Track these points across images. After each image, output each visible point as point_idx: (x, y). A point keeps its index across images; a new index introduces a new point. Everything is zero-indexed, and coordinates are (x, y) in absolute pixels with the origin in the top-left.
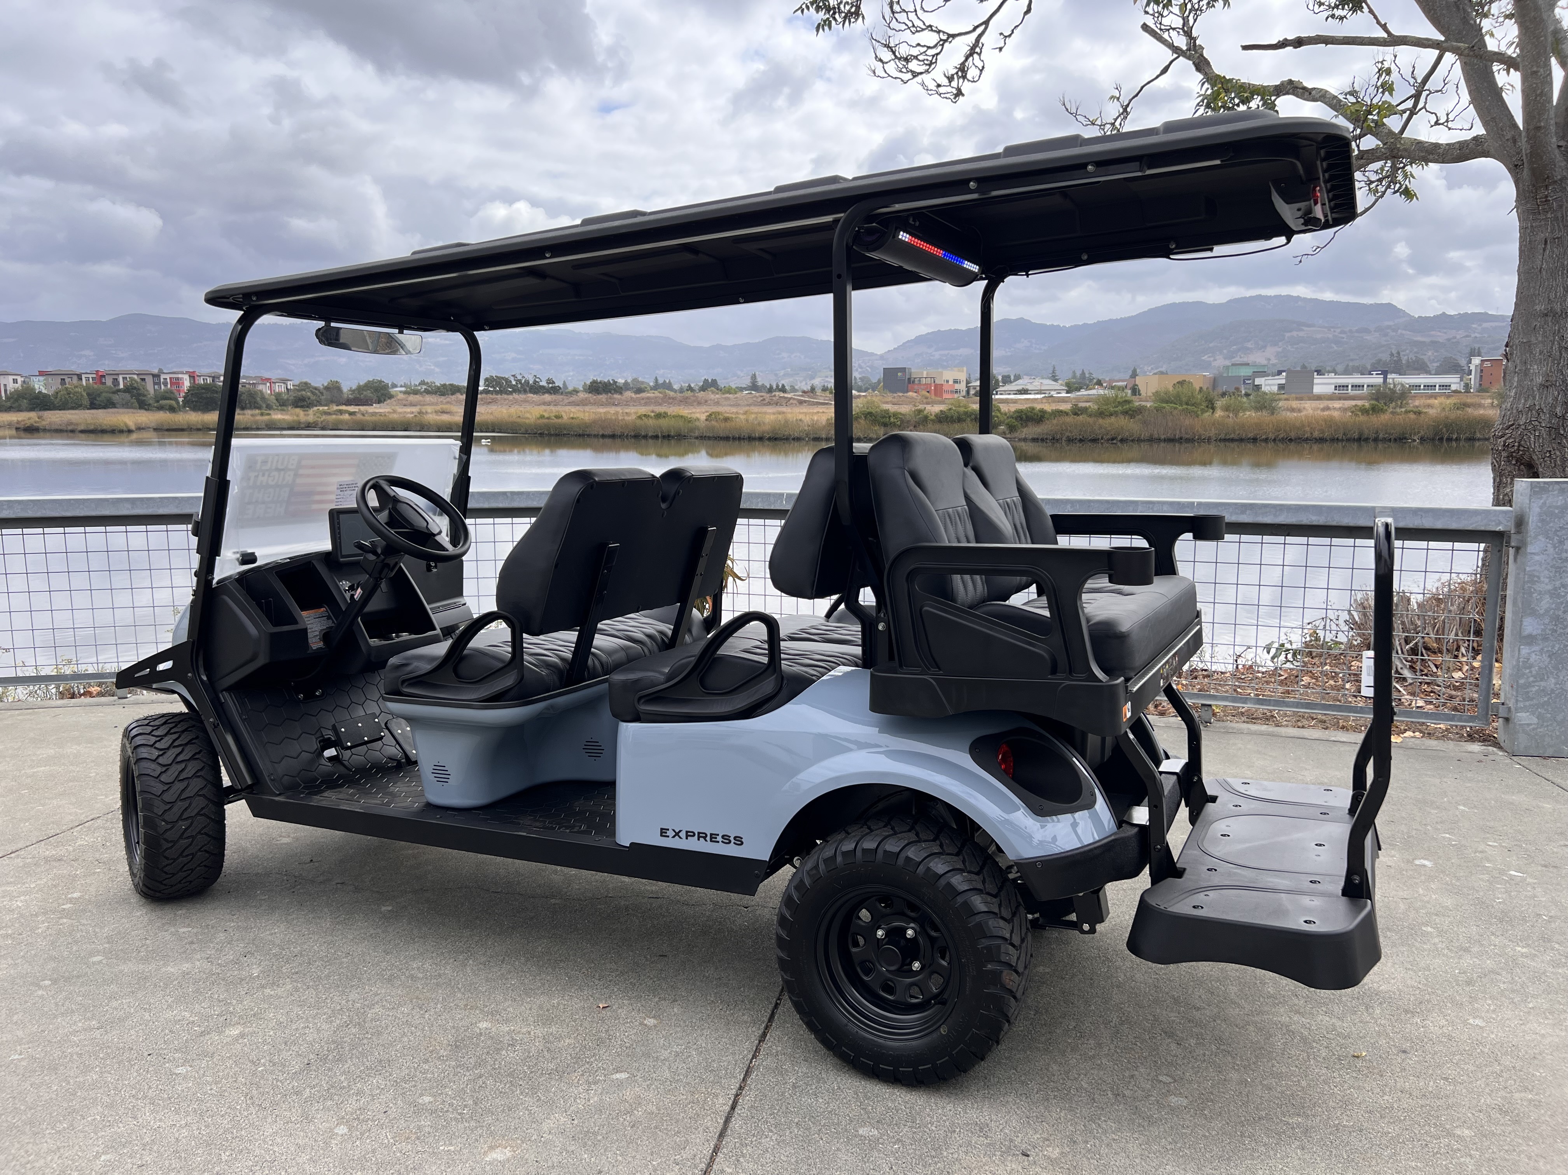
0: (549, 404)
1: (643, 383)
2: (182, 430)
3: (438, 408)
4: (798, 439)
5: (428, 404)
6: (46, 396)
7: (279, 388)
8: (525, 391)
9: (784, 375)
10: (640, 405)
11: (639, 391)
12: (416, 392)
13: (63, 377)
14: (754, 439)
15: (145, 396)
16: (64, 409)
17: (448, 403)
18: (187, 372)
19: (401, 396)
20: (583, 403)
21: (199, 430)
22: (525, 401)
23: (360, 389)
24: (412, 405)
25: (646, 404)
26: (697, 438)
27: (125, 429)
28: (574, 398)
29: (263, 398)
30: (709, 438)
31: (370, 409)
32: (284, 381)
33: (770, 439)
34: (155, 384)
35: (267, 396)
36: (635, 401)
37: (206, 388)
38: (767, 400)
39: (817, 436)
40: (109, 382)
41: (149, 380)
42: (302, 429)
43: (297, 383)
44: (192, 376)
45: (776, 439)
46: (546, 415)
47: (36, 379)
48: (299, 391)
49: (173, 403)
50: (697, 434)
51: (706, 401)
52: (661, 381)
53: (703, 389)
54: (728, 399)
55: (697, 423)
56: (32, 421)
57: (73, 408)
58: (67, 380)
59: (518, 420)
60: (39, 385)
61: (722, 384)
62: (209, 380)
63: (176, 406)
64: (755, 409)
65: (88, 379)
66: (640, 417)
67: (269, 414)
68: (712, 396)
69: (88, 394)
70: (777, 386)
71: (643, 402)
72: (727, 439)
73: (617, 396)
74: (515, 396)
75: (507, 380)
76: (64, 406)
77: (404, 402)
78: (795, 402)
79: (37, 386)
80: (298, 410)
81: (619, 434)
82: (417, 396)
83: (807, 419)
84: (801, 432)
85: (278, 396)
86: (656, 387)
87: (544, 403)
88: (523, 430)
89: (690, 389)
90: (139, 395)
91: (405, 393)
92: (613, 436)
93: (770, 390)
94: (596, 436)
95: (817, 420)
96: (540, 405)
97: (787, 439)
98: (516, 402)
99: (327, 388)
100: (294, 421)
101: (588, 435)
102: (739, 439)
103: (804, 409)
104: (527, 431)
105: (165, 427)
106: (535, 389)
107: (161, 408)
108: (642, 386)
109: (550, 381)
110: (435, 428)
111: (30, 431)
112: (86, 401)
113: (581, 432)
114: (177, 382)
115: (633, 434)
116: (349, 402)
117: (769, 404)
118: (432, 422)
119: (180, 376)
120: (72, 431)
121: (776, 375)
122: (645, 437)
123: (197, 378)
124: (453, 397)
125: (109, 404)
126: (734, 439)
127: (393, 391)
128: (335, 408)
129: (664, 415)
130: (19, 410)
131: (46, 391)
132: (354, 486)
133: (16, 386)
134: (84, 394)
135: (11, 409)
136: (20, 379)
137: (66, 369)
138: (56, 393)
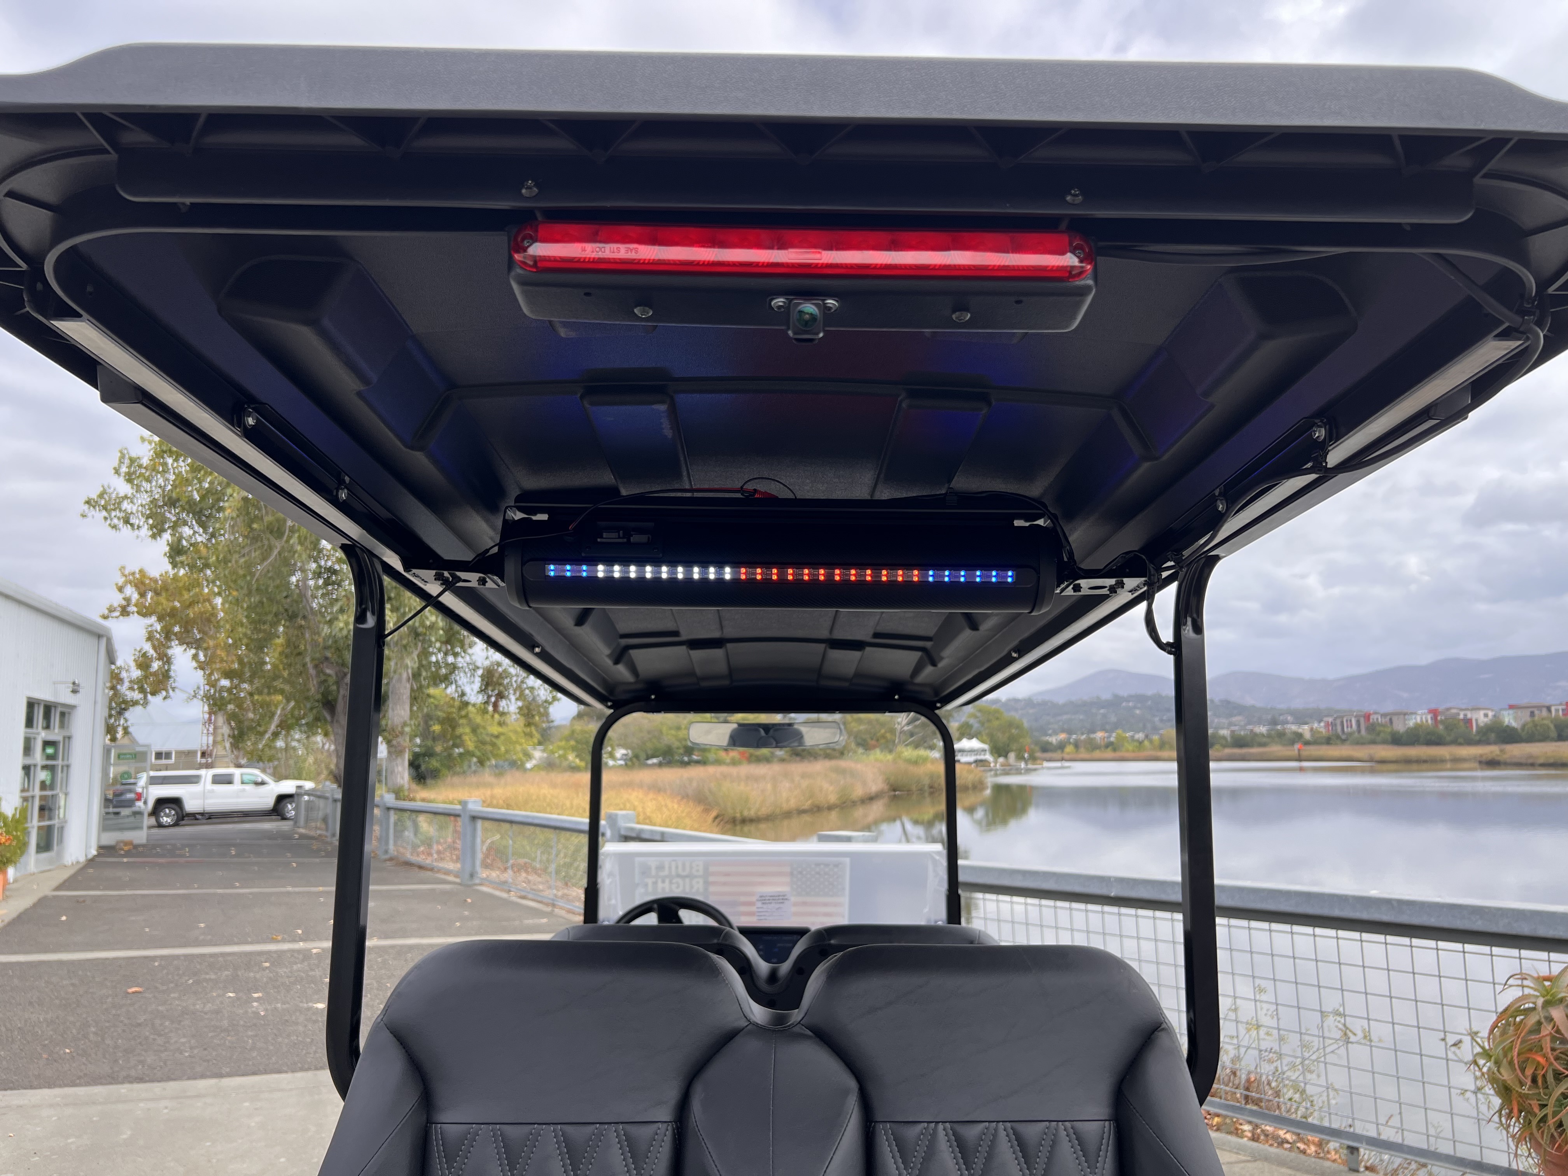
6: (1513, 729)
13: (1532, 709)
16: (1531, 742)
47: (1505, 713)
56: (1494, 754)
57: (1540, 741)
58: (1537, 712)
60: (1509, 719)
65: (1557, 711)
69: (1556, 726)
76: (1529, 739)
79: (1506, 720)
111: (1492, 763)
112: (1554, 734)
130: (1488, 743)
131: (1514, 724)
132: (781, 899)
133: (1486, 720)
134: (1552, 726)
135: (1478, 743)
136: (1490, 714)
137: (1535, 702)
138: (1524, 726)
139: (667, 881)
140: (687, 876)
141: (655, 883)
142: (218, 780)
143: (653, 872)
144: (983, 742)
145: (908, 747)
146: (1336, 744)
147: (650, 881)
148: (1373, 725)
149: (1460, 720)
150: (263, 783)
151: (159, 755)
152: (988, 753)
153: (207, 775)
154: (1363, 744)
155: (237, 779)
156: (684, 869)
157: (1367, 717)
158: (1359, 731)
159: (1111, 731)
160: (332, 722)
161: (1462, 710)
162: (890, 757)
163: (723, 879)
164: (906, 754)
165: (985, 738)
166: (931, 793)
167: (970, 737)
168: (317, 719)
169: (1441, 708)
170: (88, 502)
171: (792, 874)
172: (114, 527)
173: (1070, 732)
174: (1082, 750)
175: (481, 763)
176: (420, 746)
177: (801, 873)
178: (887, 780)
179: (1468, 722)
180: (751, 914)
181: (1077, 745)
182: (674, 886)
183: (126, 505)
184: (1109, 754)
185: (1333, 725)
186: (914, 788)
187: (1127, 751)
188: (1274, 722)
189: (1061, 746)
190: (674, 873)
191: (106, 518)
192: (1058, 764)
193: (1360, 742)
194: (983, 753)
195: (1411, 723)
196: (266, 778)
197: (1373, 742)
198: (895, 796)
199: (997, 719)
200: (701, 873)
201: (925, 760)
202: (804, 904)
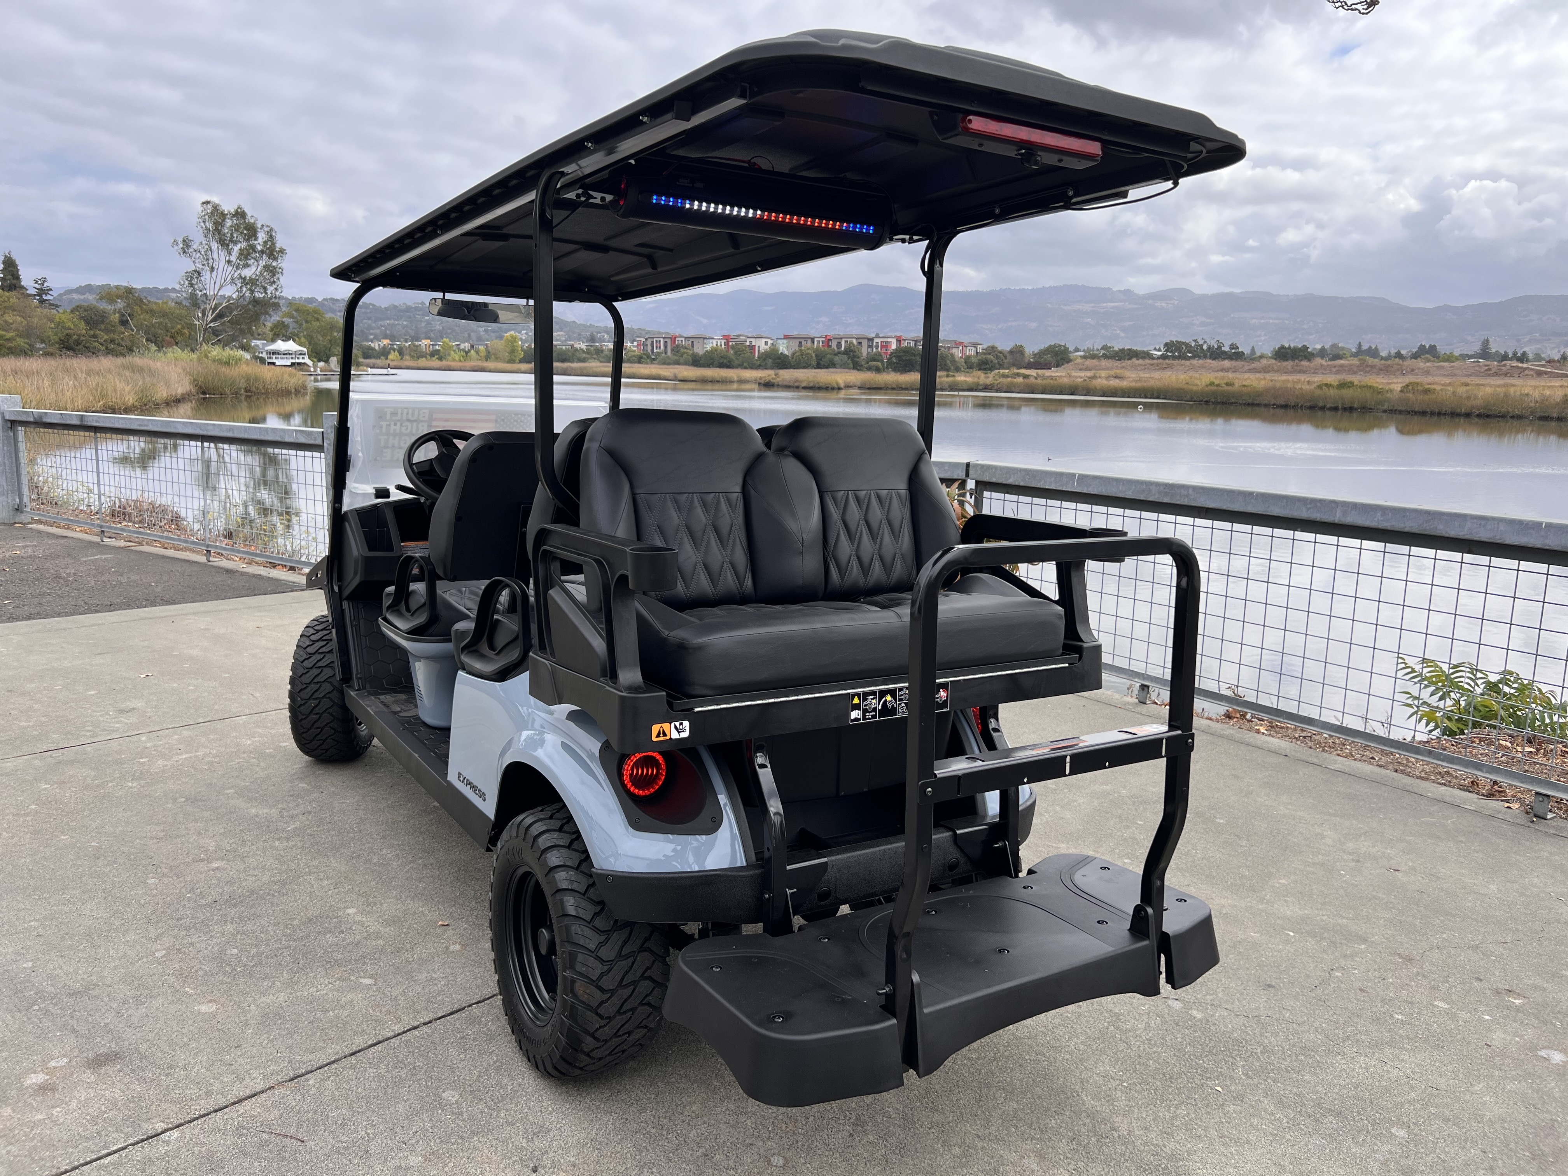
0: (1227, 370)
1: (1343, 348)
2: (880, 389)
3: (1112, 373)
4: (1520, 417)
5: (1103, 369)
6: (786, 356)
7: (970, 352)
8: (1205, 357)
9: (1530, 341)
10: (1331, 372)
11: (1337, 357)
12: (1094, 357)
13: (801, 340)
14: (1459, 415)
15: (859, 357)
16: (798, 368)
17: (1123, 367)
18: (895, 336)
19: (1079, 360)
20: (1266, 370)
21: (893, 389)
22: (1202, 367)
23: (1042, 353)
24: (1087, 369)
25: (1337, 372)
26: (1385, 411)
27: (836, 386)
28: (1256, 365)
29: (953, 361)
30: (1401, 412)
31: (1047, 373)
32: (975, 345)
33: (1479, 416)
34: (869, 347)
35: (957, 359)
36: (1325, 369)
37: (907, 351)
38: (1493, 370)
39: (1547, 415)
40: (834, 345)
41: (865, 343)
42: (980, 391)
43: (985, 346)
44: (899, 341)
45: (1488, 416)
46: (1217, 382)
47: (781, 342)
48: (985, 354)
49: (879, 364)
50: (1385, 407)
51: (1413, 370)
52: (1365, 347)
53: (1415, 356)
54: (1443, 367)
55: (1389, 395)
56: (770, 378)
57: (804, 368)
58: (803, 343)
59: (1185, 387)
60: (783, 348)
61: (1442, 349)
62: (912, 344)
63: (881, 366)
64: (1477, 380)
65: (819, 342)
66: (1320, 387)
67: (954, 376)
68: (1422, 365)
69: (816, 356)
70: (1515, 354)
71: (1334, 370)
72: (1423, 413)
73: (1305, 363)
74: (1195, 362)
75: (1187, 345)
76: (797, 366)
77: (1081, 367)
78: (1532, 373)
79: (781, 348)
80: (979, 372)
81: (1293, 404)
82: (1094, 361)
83: (1536, 394)
84: (1524, 408)
85: (967, 360)
86: (1360, 352)
87: (1222, 370)
88: (1188, 397)
89: (1399, 355)
90: (854, 356)
91: (1084, 357)
92: (1285, 407)
93: (1505, 357)
94: (1266, 406)
95: (1550, 396)
96: (1218, 371)
97: (1503, 417)
98: (1193, 368)
99: (1011, 352)
100: (973, 383)
101: (1258, 405)
102: (1439, 414)
103: (1542, 382)
104: (1192, 398)
105: (867, 386)
106: (1216, 354)
107: (869, 369)
108: (1341, 353)
109: (1233, 346)
110: (1101, 393)
111: (768, 385)
112: (814, 363)
113: (1250, 401)
114: (886, 345)
115: (1308, 404)
116: (1029, 366)
117: (1496, 374)
118: (1098, 387)
119: (889, 340)
120: (797, 387)
121: (1518, 341)
122: (1323, 408)
123: (902, 342)
124: (1129, 362)
125: (831, 365)
126: (1432, 414)
127: (1072, 356)
128: (1016, 371)
129: (1350, 385)
130: (766, 367)
131: (786, 352)
133: (766, 347)
134: (814, 355)
135: (758, 367)
136: (770, 342)
137: (804, 333)
138: (793, 354)
139: (399, 424)
140: (415, 421)
141: (389, 425)
143: (388, 417)
144: (300, 344)
145: (217, 346)
146: (647, 363)
147: (384, 424)
148: (678, 346)
149: (746, 346)
152: (306, 357)
154: (669, 364)
156: (413, 415)
157: (673, 339)
158: (666, 353)
159: (435, 339)
161: (749, 337)
162: (194, 356)
164: (215, 353)
165: (303, 340)
166: (248, 397)
167: (286, 338)
169: (733, 334)
171: (496, 421)
173: (393, 338)
174: (407, 357)
177: (503, 420)
178: (195, 382)
179: (752, 348)
181: (401, 352)
184: (436, 363)
185: (645, 345)
186: (227, 391)
187: (454, 360)
188: (592, 339)
189: (384, 353)
190: (405, 418)
192: (384, 371)
193: (664, 363)
194: (301, 357)
195: (708, 347)
197: (677, 363)
198: (205, 399)
199: (318, 320)
200: (426, 418)
201: (239, 361)
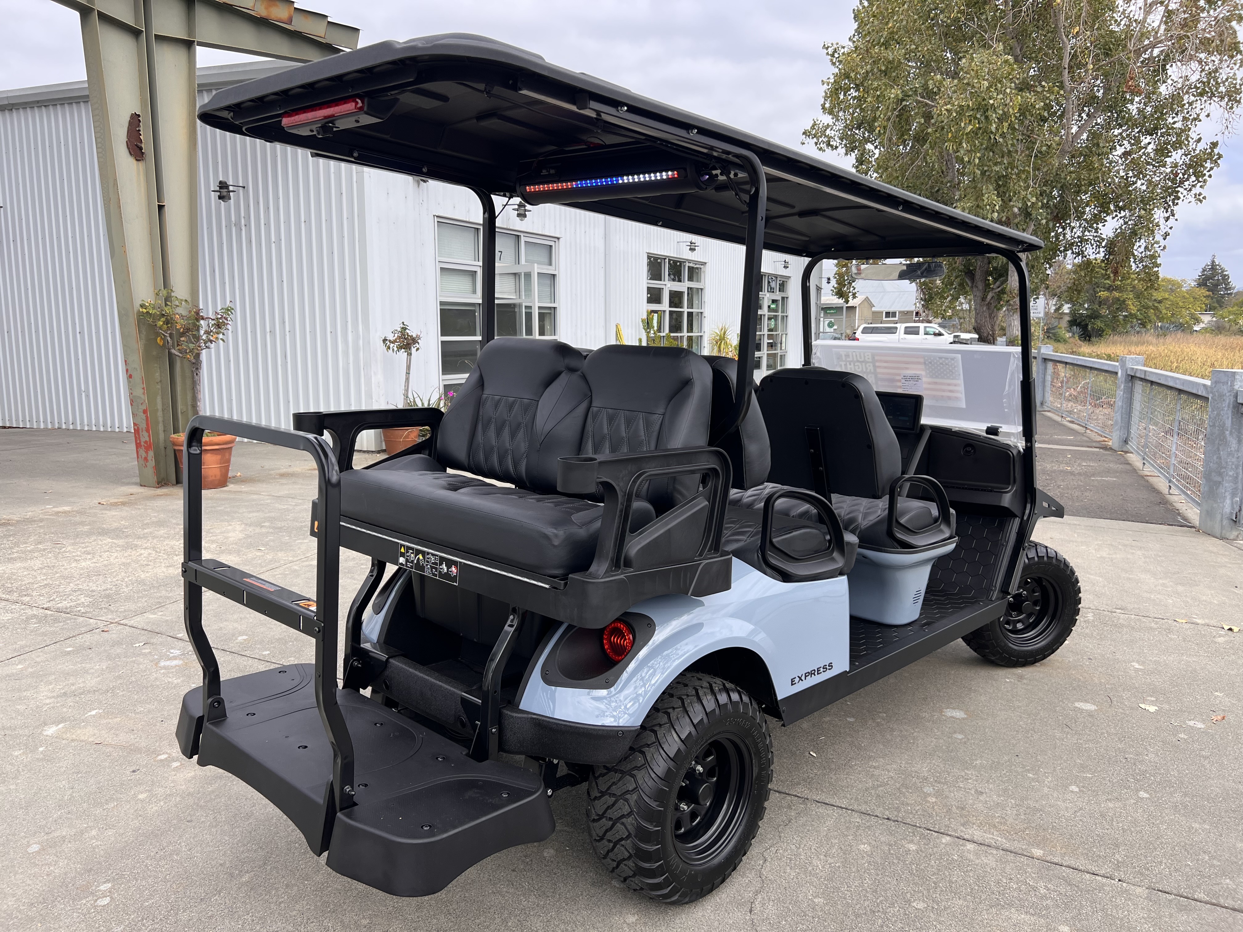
132: (916, 378)
139: (852, 364)
140: (863, 362)
141: (846, 365)
142: (908, 331)
143: (844, 358)
150: (940, 334)
151: (888, 314)
153: (901, 327)
155: (922, 331)
156: (861, 358)
160: (972, 287)
163: (885, 365)
168: (961, 285)
170: (804, 133)
171: (925, 363)
172: (821, 149)
175: (1143, 325)
176: (1087, 309)
177: (930, 363)
180: (900, 387)
182: (857, 367)
183: (828, 132)
190: (855, 359)
191: (816, 144)
196: (942, 331)
200: (870, 360)
202: (936, 383)
